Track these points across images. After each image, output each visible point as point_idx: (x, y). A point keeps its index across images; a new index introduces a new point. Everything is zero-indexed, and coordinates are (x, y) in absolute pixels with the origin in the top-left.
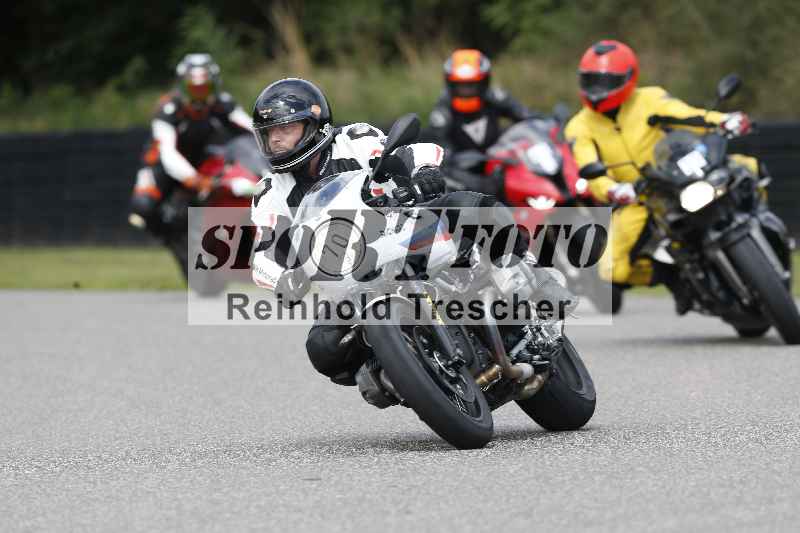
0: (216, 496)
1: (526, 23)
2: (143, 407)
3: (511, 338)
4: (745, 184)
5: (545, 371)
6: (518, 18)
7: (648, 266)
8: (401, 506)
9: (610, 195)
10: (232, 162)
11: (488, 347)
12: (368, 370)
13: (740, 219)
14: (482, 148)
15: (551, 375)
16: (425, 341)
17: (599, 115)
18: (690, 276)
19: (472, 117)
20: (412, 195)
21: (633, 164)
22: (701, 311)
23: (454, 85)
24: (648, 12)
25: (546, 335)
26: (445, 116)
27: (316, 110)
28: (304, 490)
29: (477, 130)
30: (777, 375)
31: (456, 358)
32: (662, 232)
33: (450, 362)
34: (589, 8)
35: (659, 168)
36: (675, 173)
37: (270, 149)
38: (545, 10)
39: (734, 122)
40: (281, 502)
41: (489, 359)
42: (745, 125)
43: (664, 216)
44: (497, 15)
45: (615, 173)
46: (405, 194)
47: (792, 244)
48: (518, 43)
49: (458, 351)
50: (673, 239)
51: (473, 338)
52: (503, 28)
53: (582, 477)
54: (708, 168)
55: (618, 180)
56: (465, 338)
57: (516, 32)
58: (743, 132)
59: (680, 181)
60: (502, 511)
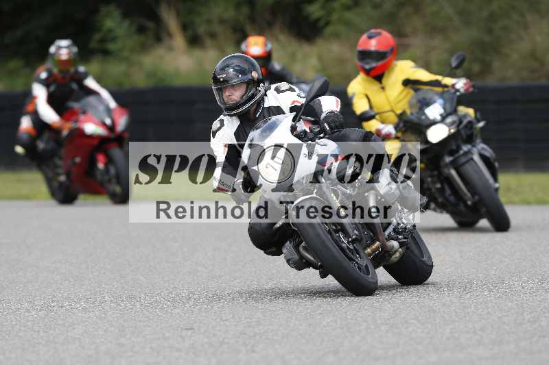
0: (122, 340)
1: (335, 17)
2: (72, 280)
4: (469, 126)
5: (404, 246)
6: (329, 13)
9: (378, 132)
10: (84, 113)
12: (291, 245)
13: (465, 148)
15: (408, 248)
17: (370, 78)
18: (431, 186)
20: (323, 131)
21: (392, 111)
22: (434, 210)
24: (418, 9)
27: (254, 75)
28: (181, 337)
30: (506, 257)
31: (354, 237)
33: (350, 239)
34: (377, 6)
35: (412, 114)
36: (423, 117)
37: (224, 100)
38: (348, 8)
39: (461, 84)
40: (166, 344)
41: (372, 238)
42: (468, 86)
44: (314, 11)
45: (381, 117)
46: (319, 129)
47: (497, 164)
48: (328, 30)
49: (356, 232)
52: (318, 20)
53: (373, 327)
54: (444, 115)
55: (383, 122)
57: (328, 23)
58: (466, 90)
59: (427, 123)
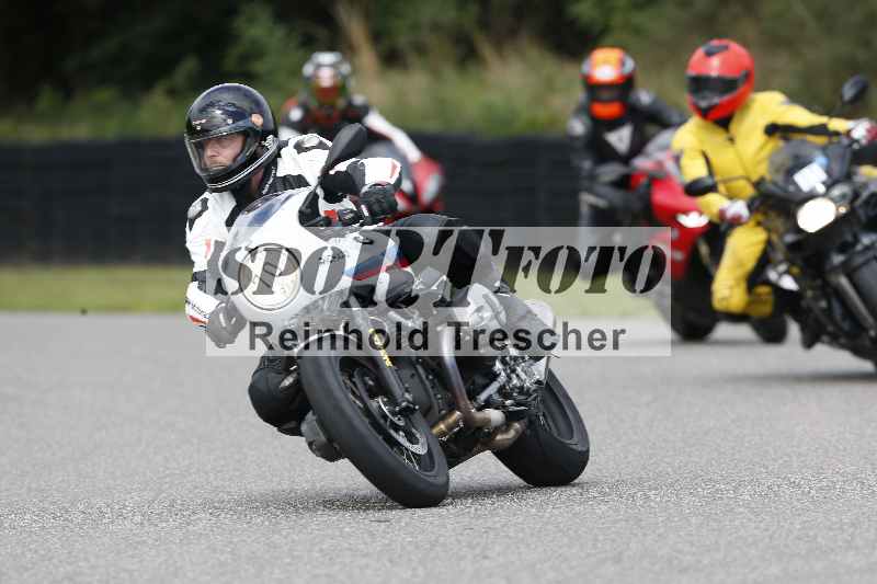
3: (480, 380)
5: (522, 418)
7: (768, 294)
8: (478, 551)
9: (721, 214)
11: (448, 391)
12: (314, 418)
13: (866, 240)
14: (626, 159)
15: (530, 423)
16: (371, 383)
17: (709, 124)
18: (813, 304)
19: (614, 124)
20: (359, 217)
21: (747, 177)
23: (594, 89)
25: (523, 376)
26: (584, 124)
27: (257, 120)
29: (620, 139)
31: (404, 404)
32: (780, 256)
33: (397, 409)
35: (774, 182)
36: (791, 188)
37: (205, 165)
39: (860, 130)
40: (346, 545)
41: (450, 405)
42: (873, 134)
43: (781, 237)
45: (727, 188)
46: (352, 215)
50: (791, 263)
51: (431, 381)
54: (829, 182)
55: (731, 197)
56: (422, 381)
58: (871, 141)
59: (798, 198)
60: (589, 555)
